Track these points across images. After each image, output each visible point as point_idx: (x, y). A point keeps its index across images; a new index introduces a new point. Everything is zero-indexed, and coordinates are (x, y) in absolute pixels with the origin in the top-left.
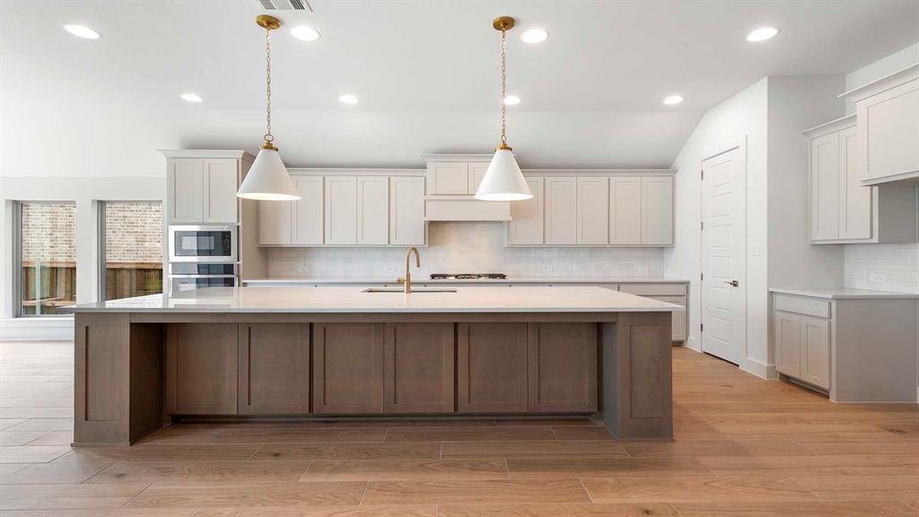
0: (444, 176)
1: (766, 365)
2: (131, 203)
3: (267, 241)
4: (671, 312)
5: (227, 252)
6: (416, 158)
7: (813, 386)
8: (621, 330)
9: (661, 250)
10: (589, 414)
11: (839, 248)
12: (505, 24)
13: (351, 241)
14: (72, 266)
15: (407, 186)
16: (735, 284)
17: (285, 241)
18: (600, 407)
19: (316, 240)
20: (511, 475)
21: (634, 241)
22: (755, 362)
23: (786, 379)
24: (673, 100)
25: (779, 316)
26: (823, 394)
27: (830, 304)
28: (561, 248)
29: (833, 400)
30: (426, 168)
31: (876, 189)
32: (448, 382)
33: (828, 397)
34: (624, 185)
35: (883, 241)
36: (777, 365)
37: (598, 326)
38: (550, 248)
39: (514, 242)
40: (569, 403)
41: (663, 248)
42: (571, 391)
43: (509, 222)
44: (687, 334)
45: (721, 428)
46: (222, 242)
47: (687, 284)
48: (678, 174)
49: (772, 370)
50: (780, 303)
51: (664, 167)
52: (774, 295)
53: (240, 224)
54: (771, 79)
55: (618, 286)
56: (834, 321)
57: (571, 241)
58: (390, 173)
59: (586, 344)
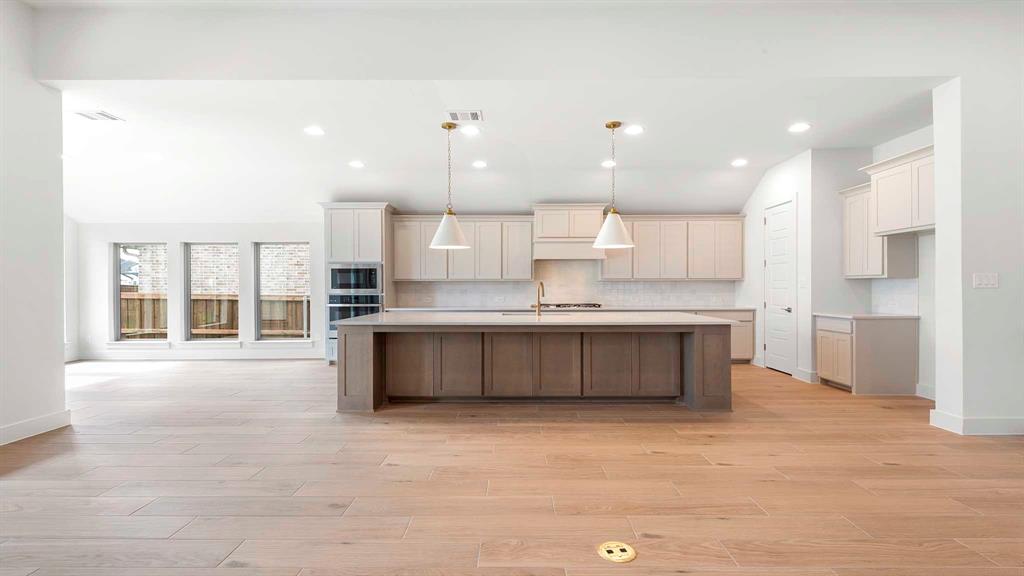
0: (550, 222)
1: (810, 372)
2: (283, 244)
3: (400, 276)
4: (730, 325)
5: (373, 286)
6: (523, 206)
7: (841, 385)
8: (697, 337)
9: (733, 283)
10: (674, 398)
11: (867, 282)
12: (615, 125)
13: (470, 277)
14: (234, 298)
15: (516, 229)
16: (789, 310)
17: (416, 277)
18: (682, 393)
19: (440, 275)
20: (627, 424)
21: (711, 276)
22: (803, 371)
23: (825, 382)
24: (740, 162)
25: (819, 334)
26: (846, 389)
27: (852, 323)
28: (646, 281)
29: (854, 393)
30: (533, 214)
31: (886, 238)
32: (576, 375)
33: (851, 392)
34: (701, 228)
35: (890, 277)
36: (818, 371)
37: (681, 336)
38: (637, 281)
39: (606, 276)
40: (659, 391)
41: (734, 281)
42: (661, 380)
43: (602, 260)
44: (754, 353)
45: (767, 406)
46: (367, 277)
47: (753, 311)
48: (747, 218)
49: (814, 376)
50: (820, 324)
51: (735, 213)
52: (817, 319)
53: (384, 263)
54: (813, 150)
55: (696, 312)
56: (854, 335)
57: (655, 276)
58: (503, 218)
59: (672, 347)
